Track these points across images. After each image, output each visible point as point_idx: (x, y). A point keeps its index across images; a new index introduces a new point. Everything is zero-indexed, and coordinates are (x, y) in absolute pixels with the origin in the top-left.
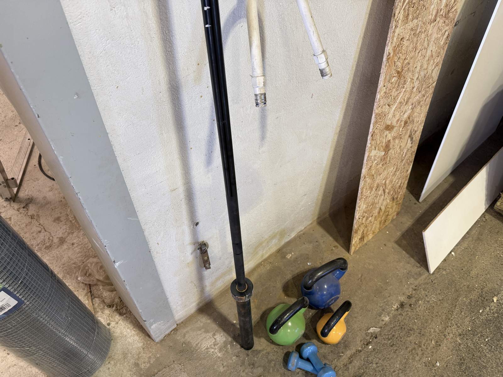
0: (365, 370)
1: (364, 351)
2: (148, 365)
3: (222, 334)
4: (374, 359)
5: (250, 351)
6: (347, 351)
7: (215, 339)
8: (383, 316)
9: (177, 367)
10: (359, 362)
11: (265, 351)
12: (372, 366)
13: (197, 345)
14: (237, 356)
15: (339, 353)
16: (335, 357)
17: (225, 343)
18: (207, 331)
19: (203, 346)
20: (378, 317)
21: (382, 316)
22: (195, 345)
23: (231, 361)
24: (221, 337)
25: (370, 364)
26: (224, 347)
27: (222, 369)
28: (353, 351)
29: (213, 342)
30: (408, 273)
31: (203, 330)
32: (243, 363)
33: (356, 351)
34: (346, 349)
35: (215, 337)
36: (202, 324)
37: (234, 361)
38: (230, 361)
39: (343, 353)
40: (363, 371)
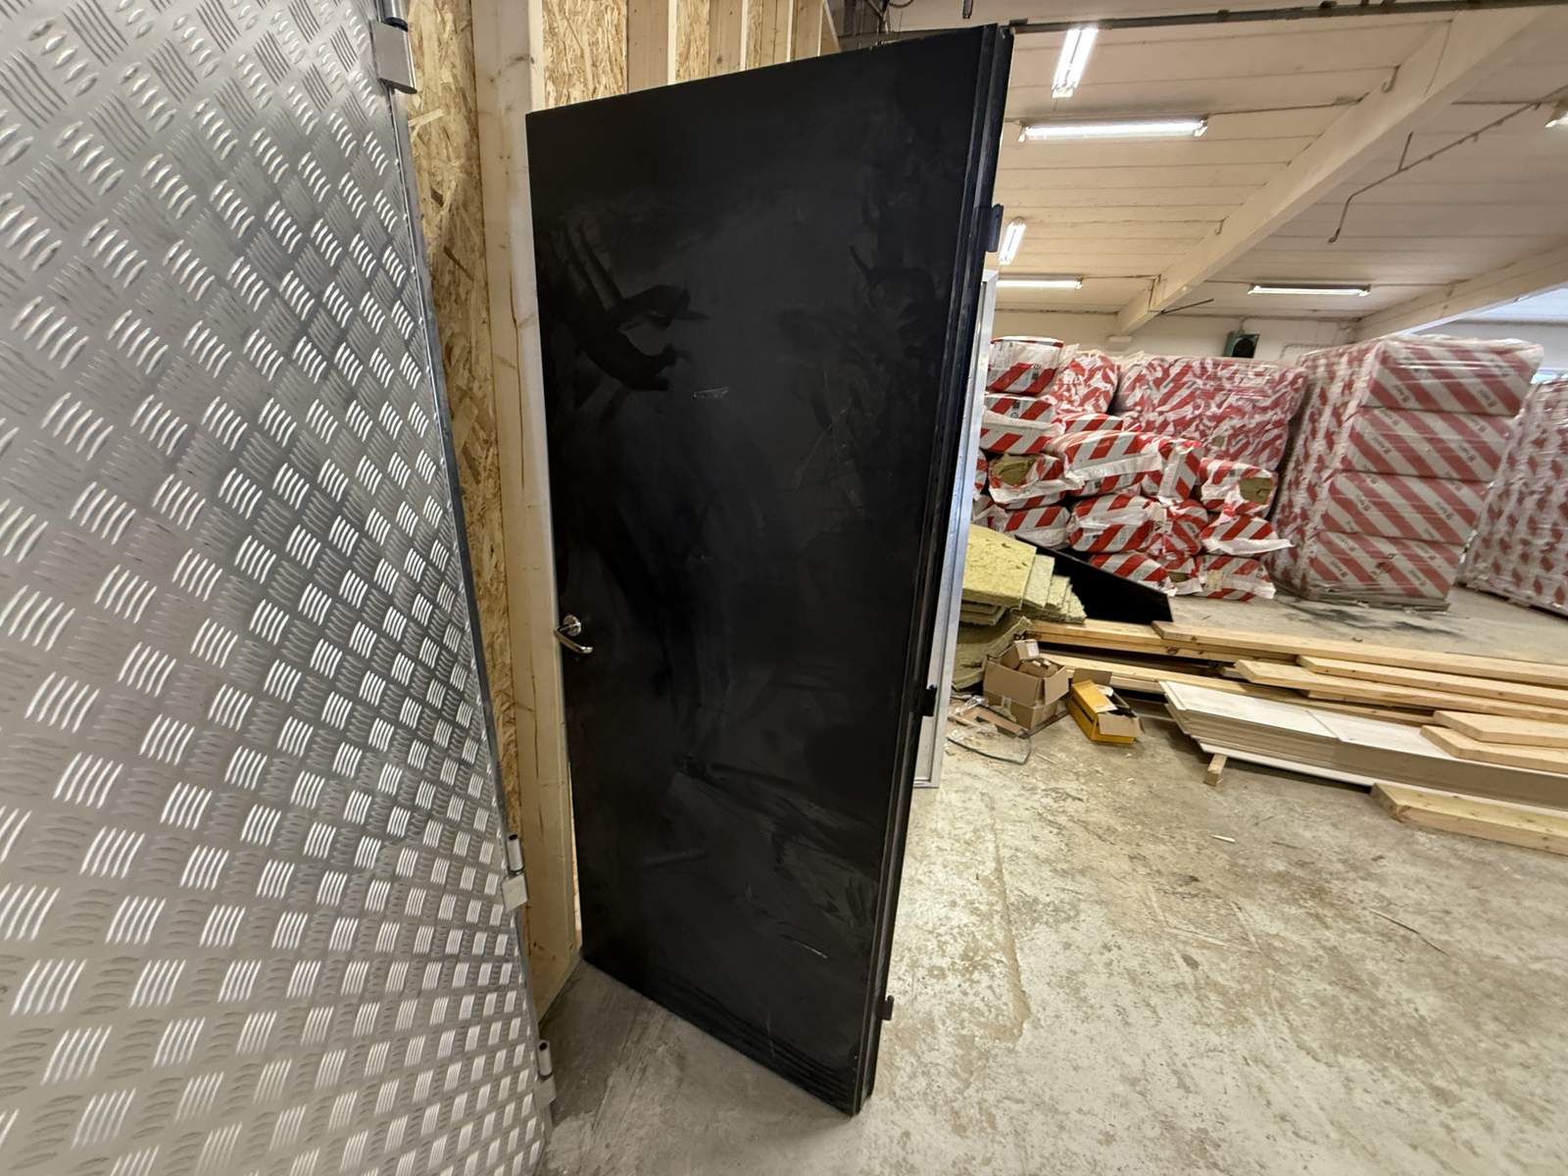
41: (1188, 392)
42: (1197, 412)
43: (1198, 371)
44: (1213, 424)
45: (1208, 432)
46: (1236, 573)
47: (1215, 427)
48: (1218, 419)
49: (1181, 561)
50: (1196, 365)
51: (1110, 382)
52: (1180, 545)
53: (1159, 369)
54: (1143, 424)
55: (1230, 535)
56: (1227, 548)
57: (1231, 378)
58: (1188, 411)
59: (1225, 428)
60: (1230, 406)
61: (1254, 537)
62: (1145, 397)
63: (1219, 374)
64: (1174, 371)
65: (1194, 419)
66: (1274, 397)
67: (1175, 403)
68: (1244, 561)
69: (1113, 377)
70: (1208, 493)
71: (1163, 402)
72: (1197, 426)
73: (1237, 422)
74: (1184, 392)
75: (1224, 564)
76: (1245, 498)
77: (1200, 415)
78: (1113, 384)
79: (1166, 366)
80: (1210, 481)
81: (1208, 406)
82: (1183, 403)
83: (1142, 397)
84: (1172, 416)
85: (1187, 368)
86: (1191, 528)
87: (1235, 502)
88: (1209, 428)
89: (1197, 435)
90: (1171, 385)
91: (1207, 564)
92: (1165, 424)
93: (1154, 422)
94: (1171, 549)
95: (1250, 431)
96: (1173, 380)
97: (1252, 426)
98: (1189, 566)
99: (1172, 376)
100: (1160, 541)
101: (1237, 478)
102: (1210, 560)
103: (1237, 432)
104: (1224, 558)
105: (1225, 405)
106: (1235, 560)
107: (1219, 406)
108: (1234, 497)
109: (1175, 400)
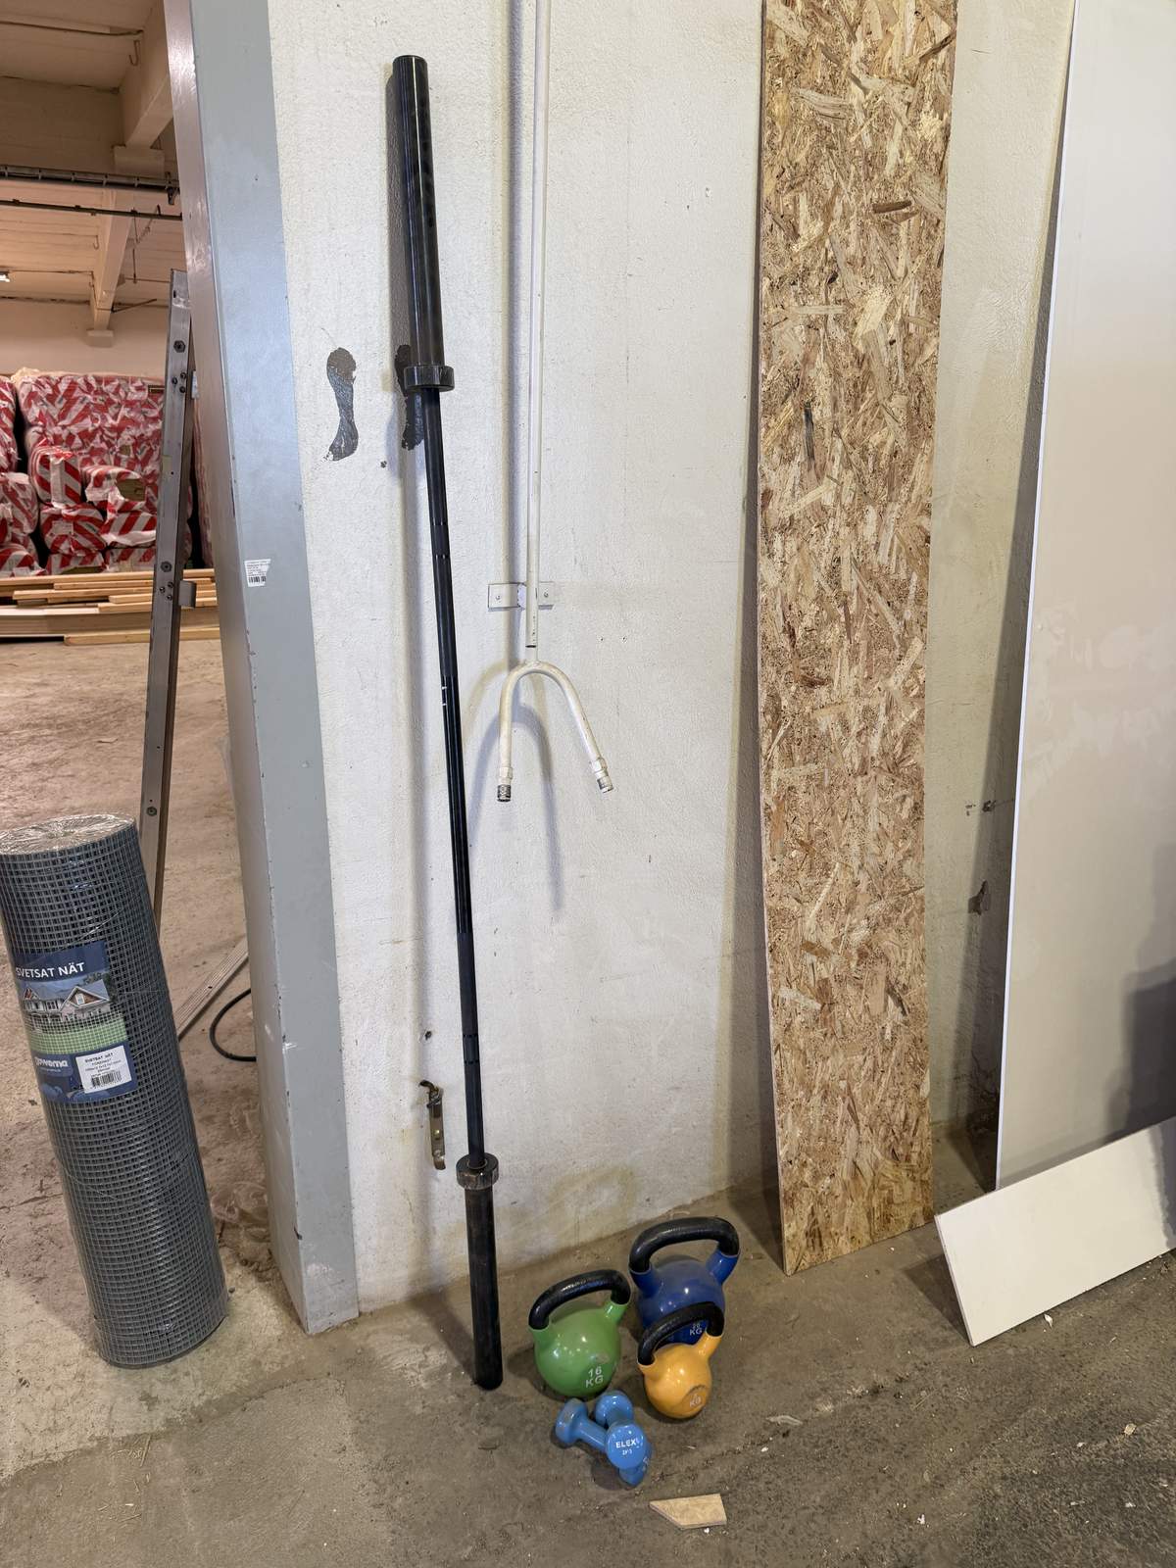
1: (748, 1453)
2: (277, 1369)
3: (443, 1352)
4: (765, 1472)
5: (489, 1394)
6: (708, 1444)
7: (426, 1357)
8: (821, 1402)
9: (332, 1383)
11: (522, 1403)
13: (385, 1357)
14: (459, 1396)
15: (686, 1443)
16: (673, 1450)
17: (444, 1369)
18: (413, 1339)
19: (397, 1362)
20: (807, 1399)
21: (819, 1400)
22: (381, 1356)
23: (444, 1402)
24: (439, 1357)
26: (439, 1374)
27: (418, 1410)
28: (723, 1449)
29: (421, 1359)
30: (915, 1335)
31: (407, 1336)
32: (467, 1410)
33: (729, 1451)
34: (706, 1440)
35: (428, 1354)
36: (409, 1326)
37: (450, 1402)
38: (442, 1401)
39: (695, 1446)
40: (724, 1487)
41: (82, 407)
42: (97, 425)
43: (85, 387)
44: (115, 435)
45: (113, 442)
46: (140, 561)
47: (118, 437)
48: (119, 430)
49: (91, 556)
50: (80, 381)
51: (7, 399)
52: (85, 542)
53: (47, 386)
54: (51, 439)
55: (125, 529)
56: (124, 540)
57: (116, 392)
58: (88, 424)
59: (126, 437)
60: (124, 418)
61: (146, 529)
62: (44, 413)
63: (104, 389)
64: (63, 387)
65: (96, 431)
66: (159, 409)
67: (74, 417)
68: (143, 551)
69: (7, 394)
70: (92, 494)
71: (62, 416)
72: (101, 437)
73: (135, 432)
74: (78, 408)
75: (129, 554)
76: (125, 497)
77: (100, 427)
78: (10, 402)
79: (54, 383)
80: (91, 485)
81: (104, 419)
82: (82, 416)
83: (41, 413)
84: (74, 429)
85: (72, 386)
86: (91, 527)
87: (117, 502)
88: (113, 439)
89: (104, 445)
90: (64, 401)
91: (116, 557)
92: (71, 437)
93: (60, 435)
94: (78, 547)
95: (148, 439)
96: (64, 396)
97: (149, 434)
98: (99, 560)
99: (62, 392)
100: (66, 542)
101: (114, 481)
102: (117, 553)
103: (138, 441)
104: (127, 552)
105: (119, 417)
106: (137, 550)
107: (115, 418)
108: (116, 497)
109: (73, 414)
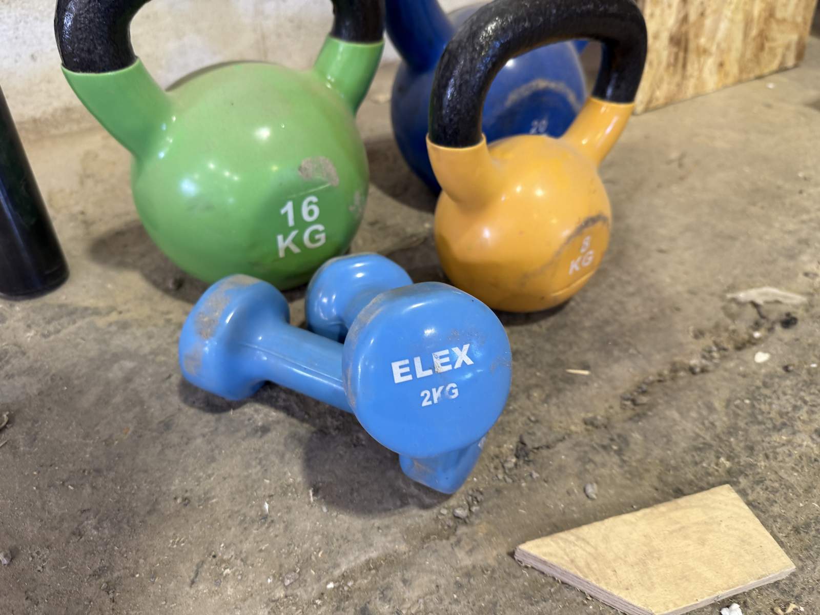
0: (744, 459)
1: (726, 370)
4: (796, 408)
6: (617, 360)
10: (694, 414)
12: (789, 442)
15: (560, 363)
16: (533, 381)
20: (782, 260)
25: (777, 429)
28: (657, 365)
33: (674, 369)
34: (608, 352)
39: (585, 367)
40: (728, 464)
